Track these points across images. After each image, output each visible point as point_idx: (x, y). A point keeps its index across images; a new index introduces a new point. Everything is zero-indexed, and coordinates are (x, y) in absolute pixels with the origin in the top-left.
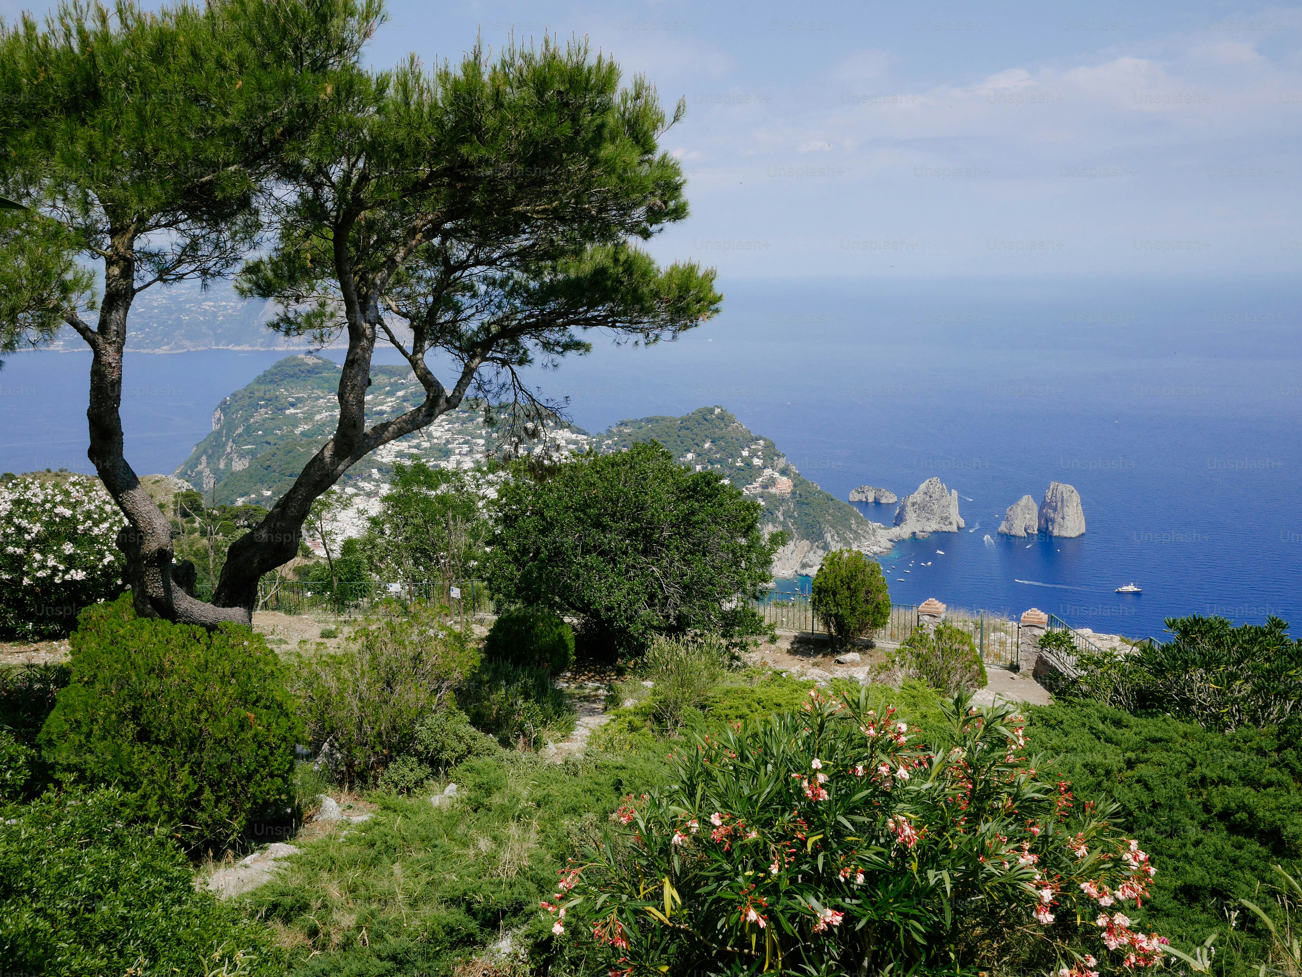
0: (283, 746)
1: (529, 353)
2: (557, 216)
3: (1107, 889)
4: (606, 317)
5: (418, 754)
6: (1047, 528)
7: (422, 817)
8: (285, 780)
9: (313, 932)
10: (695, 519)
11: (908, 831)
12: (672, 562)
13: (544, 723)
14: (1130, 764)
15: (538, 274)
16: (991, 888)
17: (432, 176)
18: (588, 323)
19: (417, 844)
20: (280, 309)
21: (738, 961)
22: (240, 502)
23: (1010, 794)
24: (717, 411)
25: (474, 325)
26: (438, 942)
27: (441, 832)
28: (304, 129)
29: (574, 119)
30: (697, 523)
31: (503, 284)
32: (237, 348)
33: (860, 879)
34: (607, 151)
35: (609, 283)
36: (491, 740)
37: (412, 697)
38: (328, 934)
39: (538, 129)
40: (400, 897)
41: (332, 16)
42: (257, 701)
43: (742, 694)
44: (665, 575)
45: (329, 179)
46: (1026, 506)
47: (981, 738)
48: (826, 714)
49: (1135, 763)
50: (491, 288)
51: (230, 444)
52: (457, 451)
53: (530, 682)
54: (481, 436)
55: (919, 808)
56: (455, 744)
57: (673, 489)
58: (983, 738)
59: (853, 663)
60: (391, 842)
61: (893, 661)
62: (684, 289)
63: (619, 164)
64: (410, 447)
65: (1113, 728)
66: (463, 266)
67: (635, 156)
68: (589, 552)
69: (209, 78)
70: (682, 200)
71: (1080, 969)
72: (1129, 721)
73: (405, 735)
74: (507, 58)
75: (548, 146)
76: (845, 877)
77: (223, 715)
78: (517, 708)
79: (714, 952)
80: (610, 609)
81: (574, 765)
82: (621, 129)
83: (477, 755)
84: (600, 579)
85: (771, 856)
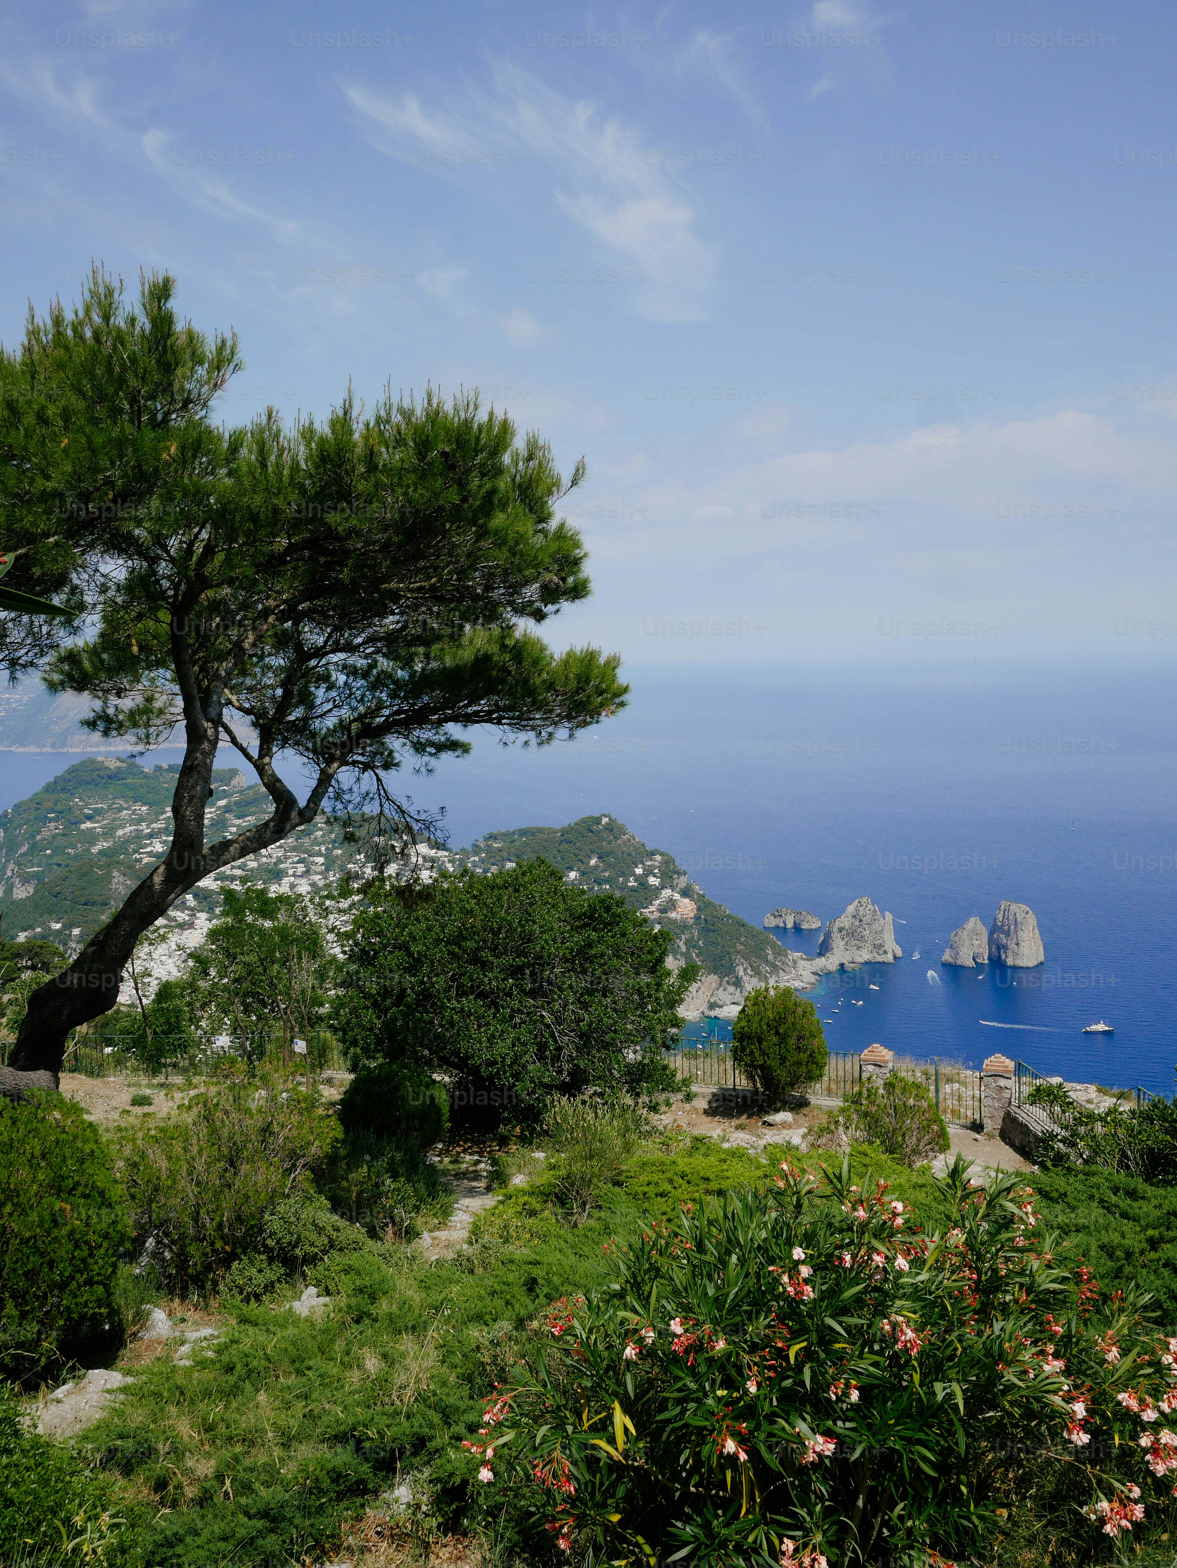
0: (105, 1245)
1: (396, 755)
2: (435, 595)
3: (1149, 1400)
4: (490, 713)
5: (268, 1250)
6: (999, 957)
7: (291, 1331)
8: (107, 1287)
9: (161, 1485)
10: (593, 952)
11: (910, 1335)
12: (565, 1005)
13: (417, 1208)
14: (1153, 1244)
15: (407, 662)
16: (1011, 1403)
17: (291, 548)
18: (469, 719)
19: (286, 1365)
20: (98, 704)
21: (709, 1505)
22: (22, 937)
23: (1022, 1286)
24: (605, 820)
25: (330, 722)
26: (322, 1492)
27: (316, 1350)
28: (141, 493)
29: (462, 484)
30: (595, 956)
31: (365, 675)
32: (19, 750)
33: (855, 1396)
34: (498, 520)
35: (494, 673)
36: (355, 1232)
37: (261, 1180)
38: (179, 1487)
39: (420, 494)
40: (270, 1435)
41: (177, 365)
42: (73, 1189)
43: (661, 1167)
44: (559, 1021)
45: (168, 552)
46: (974, 931)
47: (983, 1217)
48: (803, 1192)
49: (1158, 1243)
50: (352, 678)
51: (11, 866)
52: (291, 872)
53: (398, 1156)
54: (319, 854)
55: (918, 1305)
56: (313, 1237)
57: (566, 916)
58: (986, 1216)
59: (785, 1125)
60: (254, 1363)
61: (837, 1122)
62: (583, 679)
63: (511, 535)
64: (233, 868)
65: (1129, 1201)
66: (319, 652)
67: (527, 526)
68: (465, 994)
69: (28, 435)
70: (581, 576)
71: (1121, 1501)
72: (1145, 1192)
73: (252, 1226)
74: (383, 414)
75: (430, 515)
76: (836, 1394)
77: (31, 1207)
78: (382, 1188)
79: (677, 1494)
80: (491, 1063)
81: (468, 1260)
82: (511, 494)
83: (341, 1250)
84: (479, 1026)
85: (746, 1371)
